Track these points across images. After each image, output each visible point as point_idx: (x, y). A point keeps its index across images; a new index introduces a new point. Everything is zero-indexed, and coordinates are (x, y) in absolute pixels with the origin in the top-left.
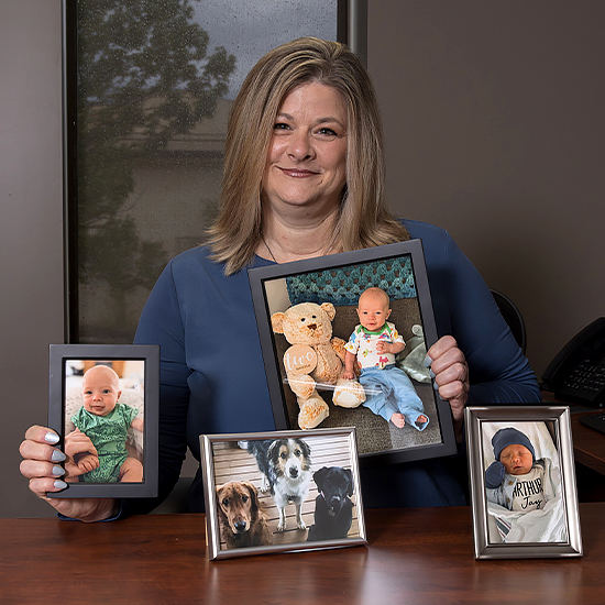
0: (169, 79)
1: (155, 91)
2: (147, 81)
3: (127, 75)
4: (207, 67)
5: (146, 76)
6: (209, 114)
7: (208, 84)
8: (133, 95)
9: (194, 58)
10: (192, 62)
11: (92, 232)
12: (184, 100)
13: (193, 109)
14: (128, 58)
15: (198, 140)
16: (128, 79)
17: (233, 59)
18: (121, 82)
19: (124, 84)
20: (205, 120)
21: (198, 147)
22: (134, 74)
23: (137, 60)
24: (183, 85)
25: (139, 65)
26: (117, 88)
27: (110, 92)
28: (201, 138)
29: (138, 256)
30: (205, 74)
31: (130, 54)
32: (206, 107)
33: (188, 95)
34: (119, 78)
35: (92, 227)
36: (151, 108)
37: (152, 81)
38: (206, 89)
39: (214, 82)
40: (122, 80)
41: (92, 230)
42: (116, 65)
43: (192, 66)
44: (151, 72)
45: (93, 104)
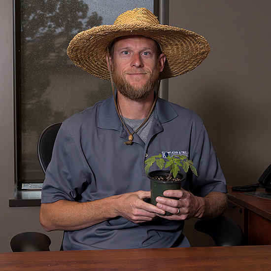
0: (68, 29)
1: (60, 34)
2: (57, 30)
3: (46, 26)
4: (88, 22)
5: (55, 28)
8: (50, 36)
9: (81, 18)
10: (80, 20)
11: (28, 107)
14: (47, 18)
16: (47, 29)
17: (101, 18)
18: (42, 30)
19: (45, 31)
22: (50, 26)
23: (51, 19)
24: (75, 32)
25: (53, 22)
26: (41, 33)
27: (38, 35)
30: (86, 26)
31: (48, 15)
34: (42, 28)
35: (29, 104)
36: (59, 43)
37: (59, 30)
40: (44, 29)
41: (29, 105)
42: (41, 22)
43: (81, 22)
44: (58, 25)
45: (29, 41)
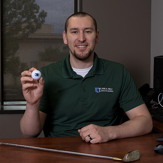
0: (29, 19)
1: (25, 22)
2: (23, 19)
3: (17, 17)
4: (39, 15)
5: (22, 18)
6: (40, 28)
7: (39, 20)
8: (19, 23)
9: (36, 13)
10: (35, 14)
12: (33, 24)
13: (35, 27)
14: (17, 13)
15: (37, 35)
16: (17, 19)
17: (46, 13)
18: (15, 20)
20: (39, 30)
21: (37, 37)
22: (19, 17)
23: (20, 13)
24: (33, 20)
25: (21, 15)
26: (14, 21)
27: (12, 22)
28: (37, 34)
29: (20, 67)
30: (38, 17)
31: (18, 12)
33: (34, 23)
34: (15, 18)
36: (24, 26)
37: (24, 19)
38: (39, 21)
39: (41, 19)
41: (7, 60)
42: (14, 15)
43: (35, 15)
44: (24, 17)
45: (8, 25)
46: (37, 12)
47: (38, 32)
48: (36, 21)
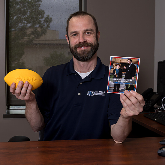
0: (34, 24)
1: (30, 27)
3: (22, 23)
5: (27, 24)
6: (45, 34)
7: (44, 26)
8: (24, 28)
10: (40, 19)
12: (38, 30)
13: (40, 32)
14: (23, 19)
16: (23, 24)
17: (51, 19)
19: (22, 25)
20: (44, 35)
21: (42, 42)
23: (25, 19)
24: (38, 26)
25: (26, 21)
26: (20, 27)
27: (18, 27)
28: (43, 40)
30: (43, 22)
31: (23, 17)
32: (44, 32)
33: (39, 28)
34: (20, 24)
35: (13, 64)
36: (29, 32)
37: (29, 25)
39: (46, 25)
42: (19, 20)
43: (40, 21)
44: (29, 22)
45: (13, 31)
46: (42, 17)
47: (43, 37)
48: (41, 26)
